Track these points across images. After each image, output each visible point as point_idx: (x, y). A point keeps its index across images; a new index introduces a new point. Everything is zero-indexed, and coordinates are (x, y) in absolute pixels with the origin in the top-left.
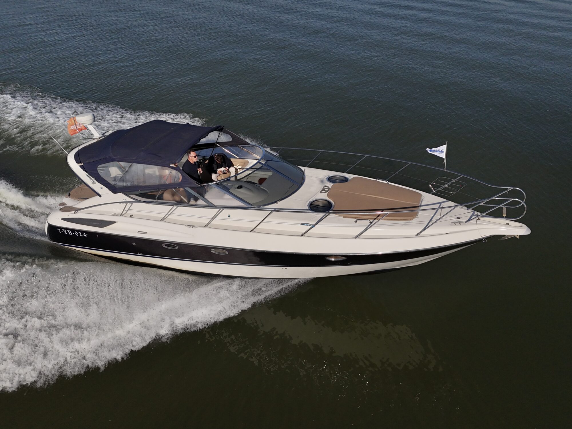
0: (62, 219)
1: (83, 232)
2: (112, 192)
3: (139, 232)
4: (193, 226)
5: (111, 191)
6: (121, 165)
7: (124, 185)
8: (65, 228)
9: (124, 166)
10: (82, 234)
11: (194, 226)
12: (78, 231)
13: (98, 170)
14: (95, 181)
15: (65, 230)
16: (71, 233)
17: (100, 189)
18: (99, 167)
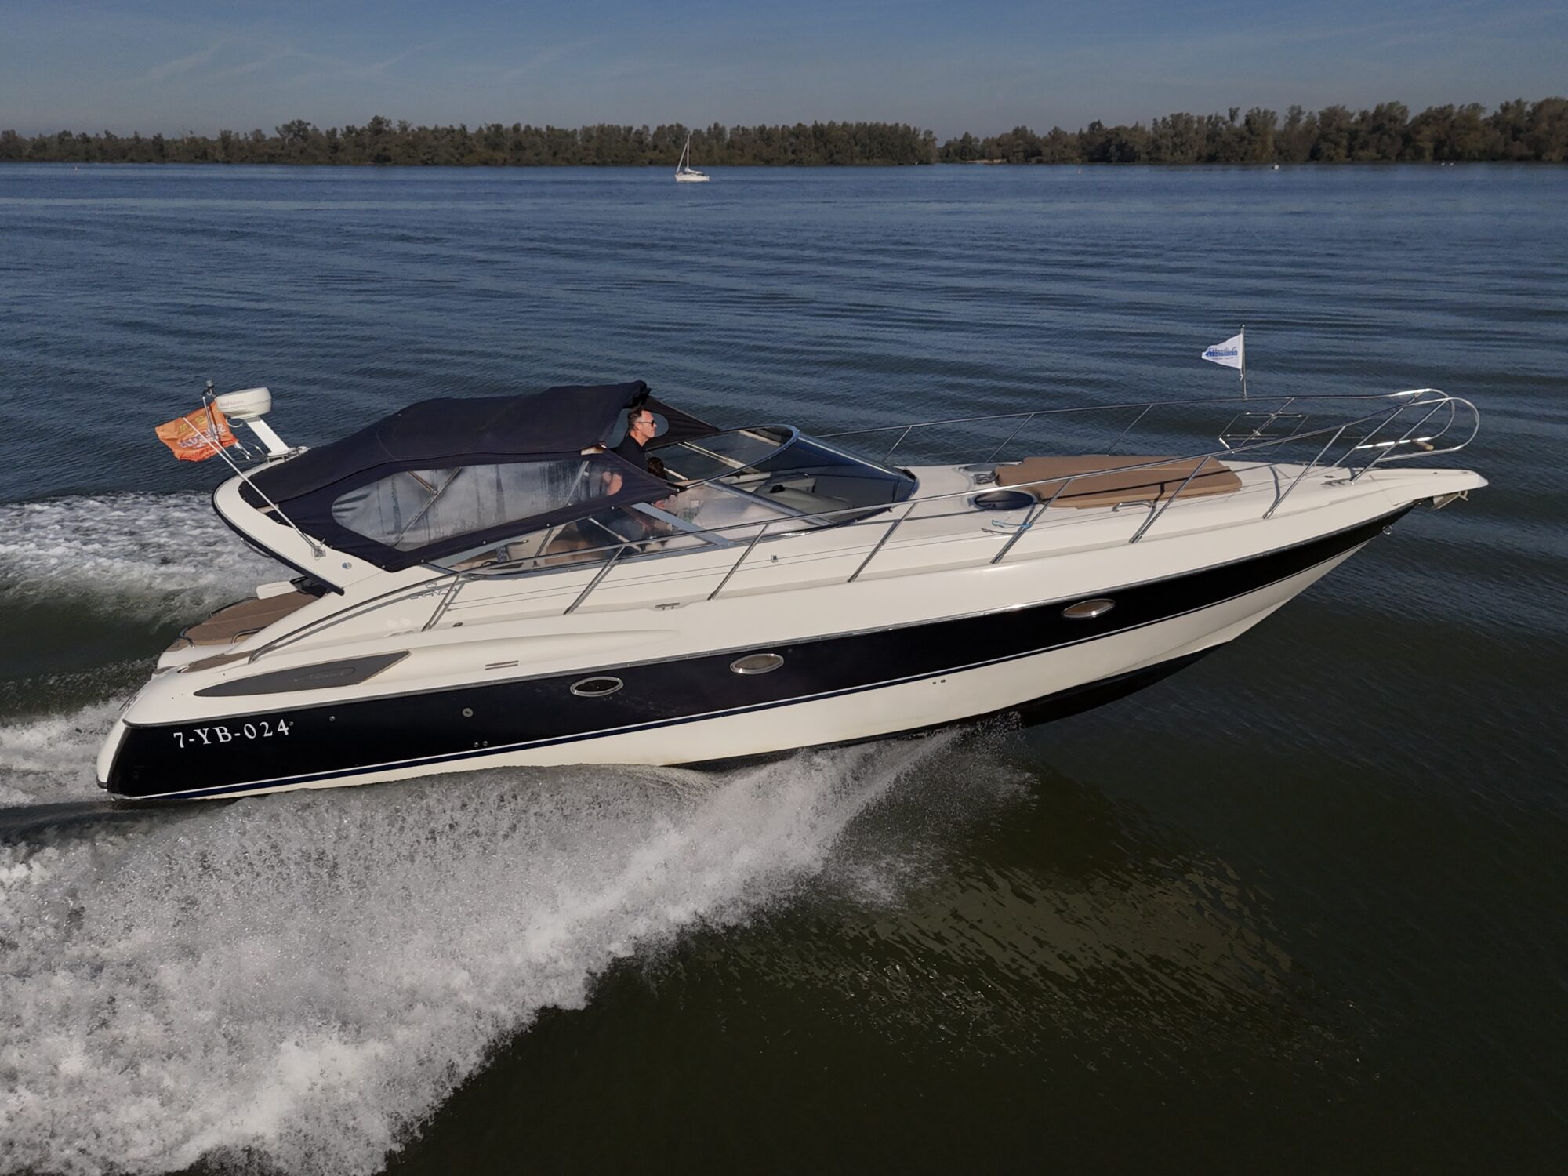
0: (196, 694)
1: (273, 717)
2: (385, 569)
3: (489, 667)
4: (673, 605)
5: (380, 566)
6: (422, 481)
7: (432, 537)
8: (201, 724)
9: (430, 483)
10: (274, 727)
11: (678, 604)
12: (255, 719)
13: (334, 514)
14: (324, 547)
15: (206, 730)
16: (225, 737)
17: (344, 569)
18: (338, 504)
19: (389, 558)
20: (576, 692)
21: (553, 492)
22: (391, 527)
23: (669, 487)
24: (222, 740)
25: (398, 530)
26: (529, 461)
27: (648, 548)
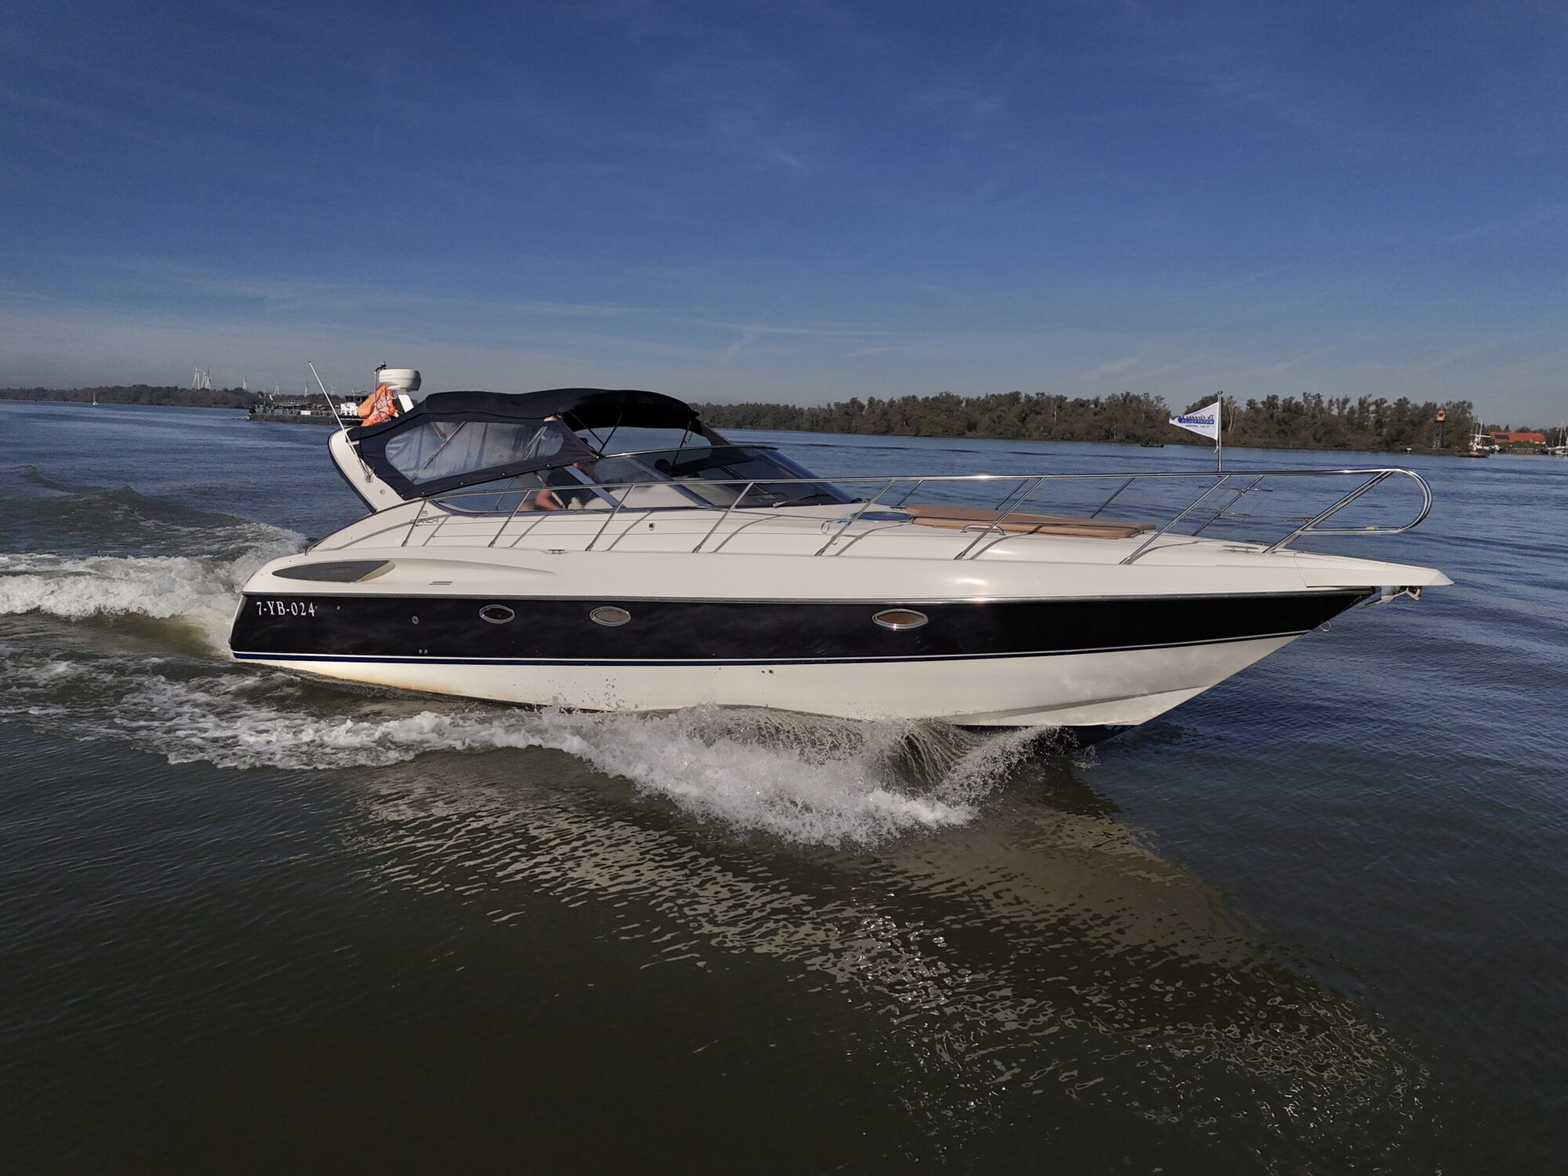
0: (274, 573)
1: (307, 600)
2: (402, 498)
3: (433, 583)
4: (559, 552)
5: (400, 495)
6: (439, 431)
7: (434, 476)
8: (272, 597)
9: (443, 433)
10: (307, 608)
11: (563, 551)
12: (299, 599)
13: (384, 451)
14: (374, 476)
15: (273, 602)
16: (282, 611)
17: (379, 494)
18: (391, 443)
19: (407, 489)
20: (483, 616)
21: (515, 448)
22: (412, 464)
23: (592, 454)
24: (280, 613)
25: (417, 467)
26: (507, 423)
27: (570, 507)
